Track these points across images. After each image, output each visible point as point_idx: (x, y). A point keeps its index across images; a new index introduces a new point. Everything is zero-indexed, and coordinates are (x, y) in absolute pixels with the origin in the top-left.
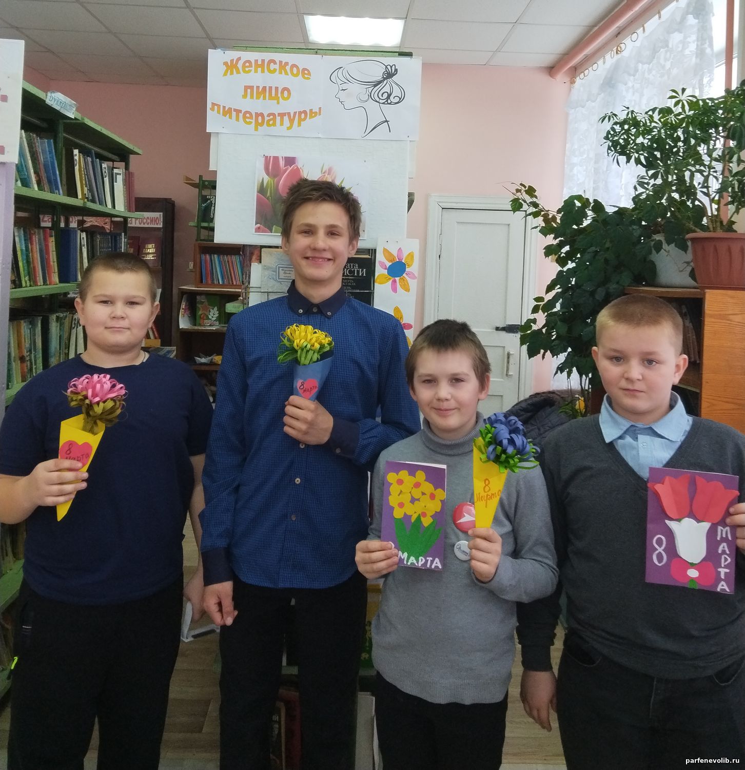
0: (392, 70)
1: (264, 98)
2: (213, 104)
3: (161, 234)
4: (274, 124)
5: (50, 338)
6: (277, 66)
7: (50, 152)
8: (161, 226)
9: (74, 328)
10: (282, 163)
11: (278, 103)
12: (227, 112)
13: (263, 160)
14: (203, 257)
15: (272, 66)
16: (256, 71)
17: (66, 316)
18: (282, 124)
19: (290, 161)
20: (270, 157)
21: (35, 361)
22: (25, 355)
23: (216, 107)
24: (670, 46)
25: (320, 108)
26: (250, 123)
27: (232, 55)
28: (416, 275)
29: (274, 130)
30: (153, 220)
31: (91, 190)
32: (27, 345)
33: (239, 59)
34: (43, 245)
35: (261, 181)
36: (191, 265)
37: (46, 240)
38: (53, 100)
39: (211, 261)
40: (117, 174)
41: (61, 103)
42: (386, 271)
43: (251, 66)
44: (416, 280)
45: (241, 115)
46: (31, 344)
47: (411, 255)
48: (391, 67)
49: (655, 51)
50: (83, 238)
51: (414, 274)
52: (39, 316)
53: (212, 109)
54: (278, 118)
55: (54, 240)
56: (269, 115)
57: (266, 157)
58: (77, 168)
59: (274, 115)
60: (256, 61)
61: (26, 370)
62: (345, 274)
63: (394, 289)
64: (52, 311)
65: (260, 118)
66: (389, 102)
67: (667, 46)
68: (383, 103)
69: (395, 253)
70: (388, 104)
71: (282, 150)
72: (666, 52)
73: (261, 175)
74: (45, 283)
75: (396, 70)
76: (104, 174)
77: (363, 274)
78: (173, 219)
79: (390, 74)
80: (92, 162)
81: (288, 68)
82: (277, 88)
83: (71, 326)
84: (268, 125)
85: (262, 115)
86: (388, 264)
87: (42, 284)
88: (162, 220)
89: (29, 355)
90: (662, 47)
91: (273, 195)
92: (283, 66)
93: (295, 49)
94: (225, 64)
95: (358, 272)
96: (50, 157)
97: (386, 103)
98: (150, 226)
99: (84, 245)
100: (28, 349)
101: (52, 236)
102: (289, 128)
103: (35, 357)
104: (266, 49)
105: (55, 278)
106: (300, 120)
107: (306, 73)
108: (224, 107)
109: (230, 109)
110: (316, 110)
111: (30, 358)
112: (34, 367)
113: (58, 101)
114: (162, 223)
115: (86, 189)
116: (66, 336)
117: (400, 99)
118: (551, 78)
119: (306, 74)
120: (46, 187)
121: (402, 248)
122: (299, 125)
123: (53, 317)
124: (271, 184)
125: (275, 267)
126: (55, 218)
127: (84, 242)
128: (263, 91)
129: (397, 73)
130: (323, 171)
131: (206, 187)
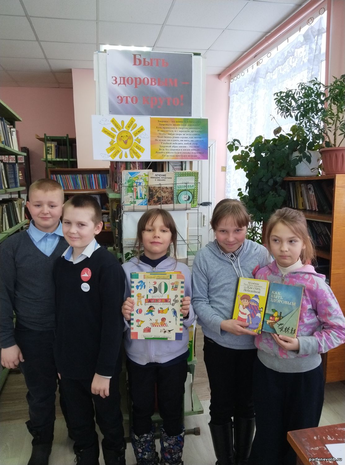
3: (24, 166)
8: (24, 162)
9: (4, 213)
14: (52, 176)
30: (19, 159)
39: (57, 178)
40: (13, 131)
50: (2, 166)
76: (8, 131)
78: (29, 158)
80: (4, 124)
83: (2, 212)
114: (24, 160)
118: (219, 80)
127: (3, 168)
131: (48, 140)
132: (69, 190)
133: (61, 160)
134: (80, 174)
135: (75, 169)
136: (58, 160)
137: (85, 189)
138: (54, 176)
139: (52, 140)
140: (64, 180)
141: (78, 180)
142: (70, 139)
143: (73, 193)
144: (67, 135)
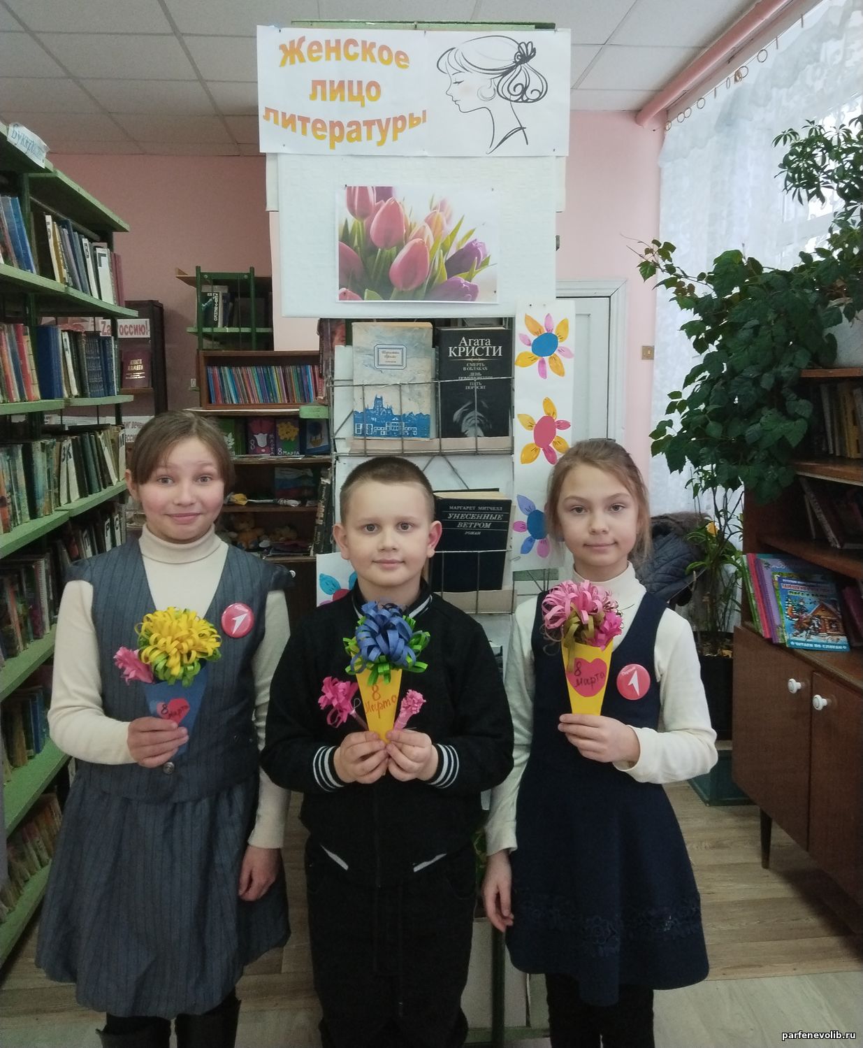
0: (527, 50)
1: (342, 99)
2: (268, 110)
3: (149, 346)
4: (359, 139)
5: (35, 472)
6: (359, 50)
7: (16, 215)
8: (149, 336)
9: (64, 459)
10: (372, 196)
11: (363, 105)
12: (289, 121)
13: (345, 192)
14: (210, 370)
15: (352, 50)
16: (328, 58)
17: (54, 444)
18: (369, 137)
19: (384, 193)
20: (355, 187)
21: (19, 505)
22: (6, 497)
23: (272, 114)
24: (822, 58)
25: (424, 112)
26: (322, 137)
27: (292, 34)
28: (573, 350)
29: (357, 147)
30: (138, 329)
31: (71, 273)
32: (7, 483)
33: (302, 40)
34: (16, 344)
35: (344, 224)
36: (193, 383)
37: (19, 339)
38: (17, 138)
39: (221, 374)
40: (101, 255)
41: (27, 142)
42: (531, 347)
43: (320, 50)
44: (572, 359)
45: (309, 126)
46: (11, 482)
47: (564, 324)
48: (527, 46)
49: (797, 70)
50: (65, 340)
51: (569, 350)
52: (20, 444)
53: (267, 118)
54: (364, 129)
55: (29, 339)
56: (350, 124)
57: (349, 189)
58: (51, 241)
59: (357, 123)
60: (328, 42)
61: (9, 517)
62: (473, 355)
63: (543, 374)
64: (36, 438)
65: (337, 130)
66: (525, 98)
67: (817, 60)
68: (516, 101)
69: (542, 322)
70: (523, 101)
71: (371, 178)
72: (815, 68)
73: (344, 216)
74: (22, 398)
75: (534, 50)
76: (86, 254)
77: (498, 353)
78: (162, 328)
79: (524, 57)
80: (70, 235)
81: (375, 51)
82: (360, 83)
83: (60, 457)
84: (350, 139)
85: (340, 124)
86: (533, 338)
87: (19, 399)
88: (149, 328)
89: (11, 496)
90: (810, 63)
91: (362, 243)
92: (367, 48)
93: (384, 22)
94: (282, 47)
95: (491, 351)
96: (17, 223)
97: (520, 100)
98: (134, 336)
99: (67, 350)
100: (8, 489)
101: (27, 334)
102: (380, 143)
103: (18, 498)
104: (341, 23)
105: (36, 391)
106: (396, 131)
107: (401, 58)
108: (284, 114)
109: (293, 116)
110: (418, 114)
111: (12, 499)
112: (18, 512)
113: (23, 139)
114: (149, 333)
115: (65, 271)
116: (55, 470)
117: (541, 94)
118: (637, 125)
119: (402, 60)
120: (15, 262)
121: (552, 315)
122: (395, 138)
123: (37, 445)
124: (359, 228)
125: (372, 348)
126: (28, 310)
127: (67, 345)
128: (340, 89)
129: (534, 55)
130: (433, 207)
131: (205, 282)
132: (250, 405)
133: (235, 330)
134: (277, 365)
135: (268, 353)
136: (228, 330)
137: (289, 402)
138: (216, 369)
139: (217, 280)
140: (239, 379)
141: (273, 379)
142: (258, 279)
143: (260, 412)
144: (252, 269)
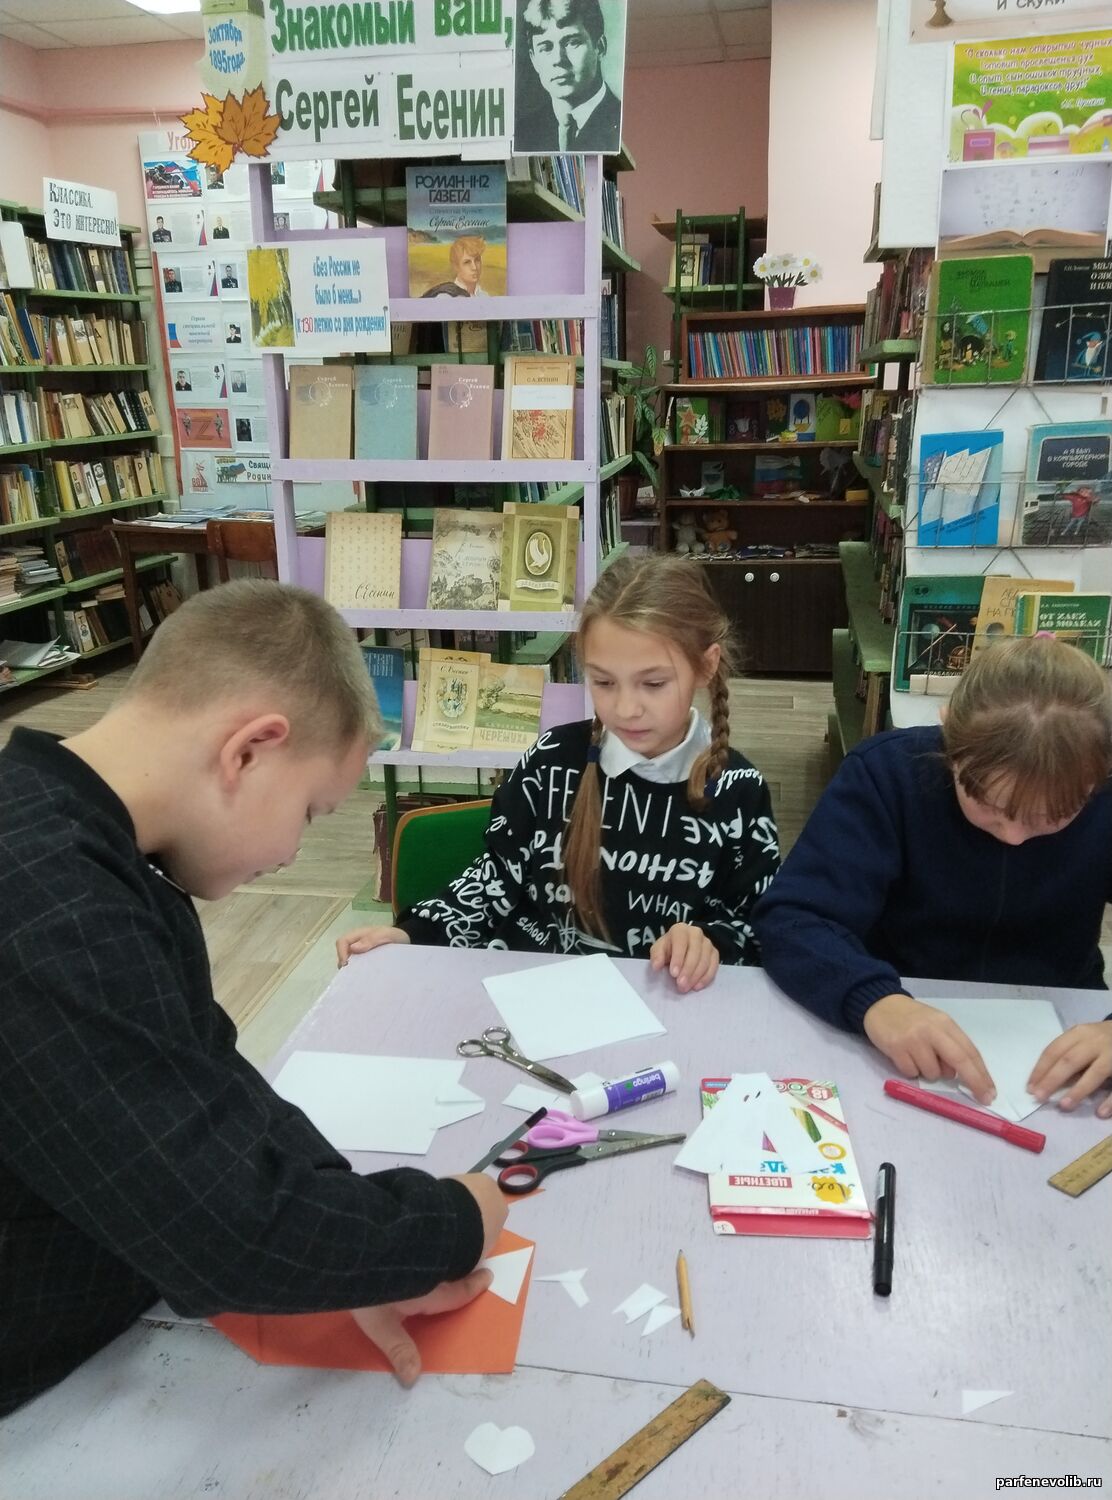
14: (692, 337)
36: (667, 356)
39: (704, 342)
131: (685, 230)
132: (736, 379)
133: (718, 288)
134: (770, 328)
135: (757, 314)
136: (710, 288)
137: (781, 372)
138: (698, 336)
139: (698, 227)
140: (724, 346)
141: (764, 346)
142: (748, 222)
143: (748, 387)
144: (743, 209)
